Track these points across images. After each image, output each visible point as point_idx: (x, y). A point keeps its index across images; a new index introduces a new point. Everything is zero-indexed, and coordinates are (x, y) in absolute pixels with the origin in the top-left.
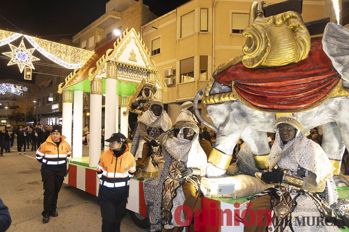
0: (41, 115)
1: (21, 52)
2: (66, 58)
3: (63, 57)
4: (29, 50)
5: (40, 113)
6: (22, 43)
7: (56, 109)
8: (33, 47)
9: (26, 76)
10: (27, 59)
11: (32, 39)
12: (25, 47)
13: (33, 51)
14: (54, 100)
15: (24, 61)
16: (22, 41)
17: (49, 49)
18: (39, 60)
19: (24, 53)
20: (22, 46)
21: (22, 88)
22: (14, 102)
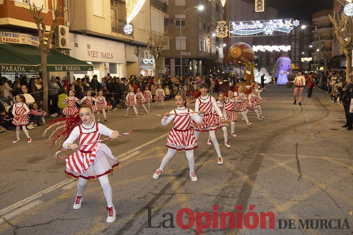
21: (292, 23)
22: (331, 42)
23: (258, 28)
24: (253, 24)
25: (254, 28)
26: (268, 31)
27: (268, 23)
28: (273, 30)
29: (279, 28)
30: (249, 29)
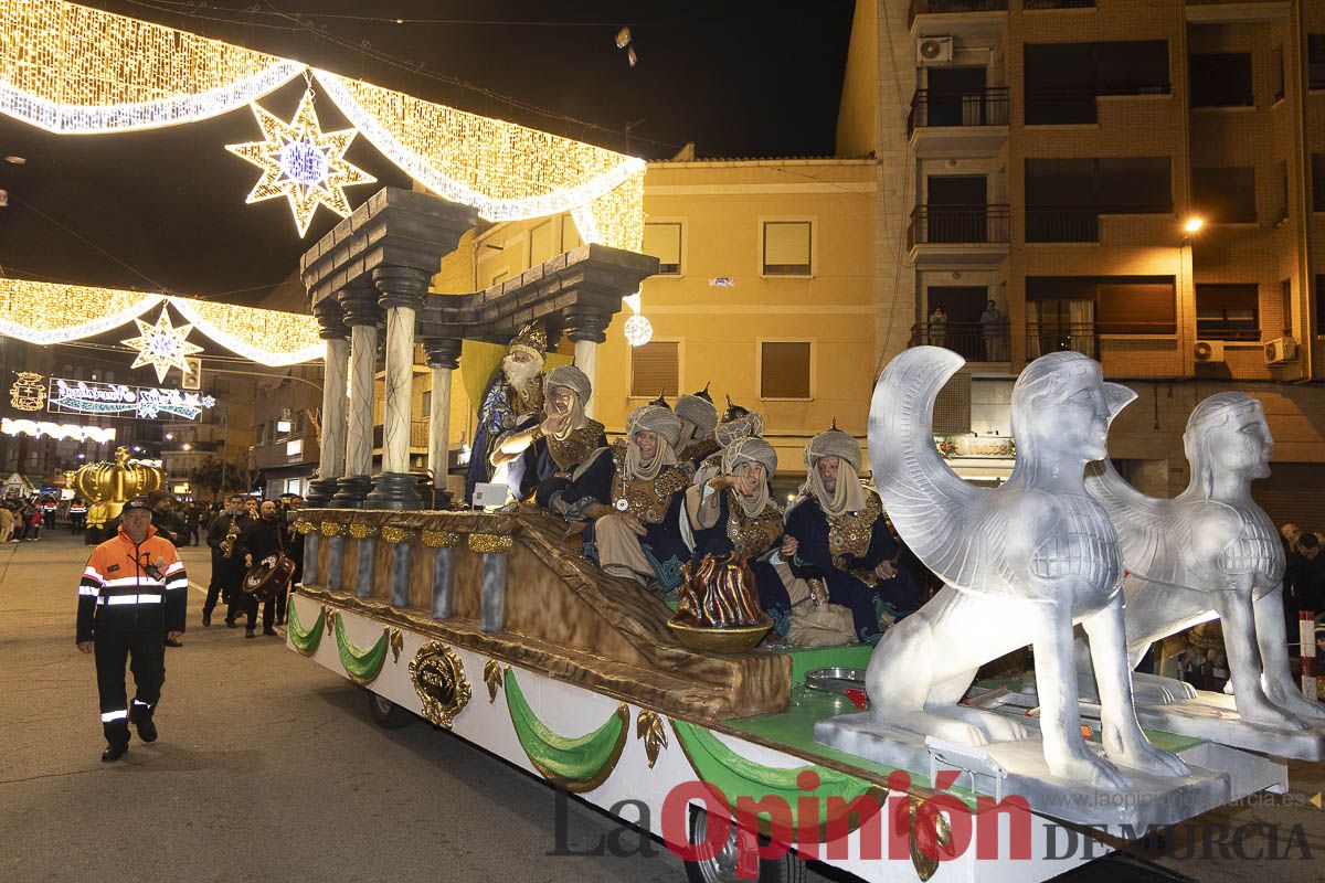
0: (261, 470)
1: (163, 336)
2: (265, 341)
3: (256, 338)
4: (180, 329)
5: (257, 467)
6: (165, 315)
7: (297, 455)
8: (187, 323)
9: (187, 381)
10: (173, 350)
11: (187, 306)
12: (170, 323)
13: (188, 332)
14: (292, 429)
15: (167, 355)
16: (165, 310)
17: (225, 325)
18: (202, 350)
19: (167, 338)
20: (164, 324)
21: (200, 400)
22: (212, 430)
23: (124, 401)
24: (111, 390)
25: (114, 399)
26: (145, 409)
27: (146, 393)
28: (159, 409)
29: (171, 408)
30: (100, 400)
